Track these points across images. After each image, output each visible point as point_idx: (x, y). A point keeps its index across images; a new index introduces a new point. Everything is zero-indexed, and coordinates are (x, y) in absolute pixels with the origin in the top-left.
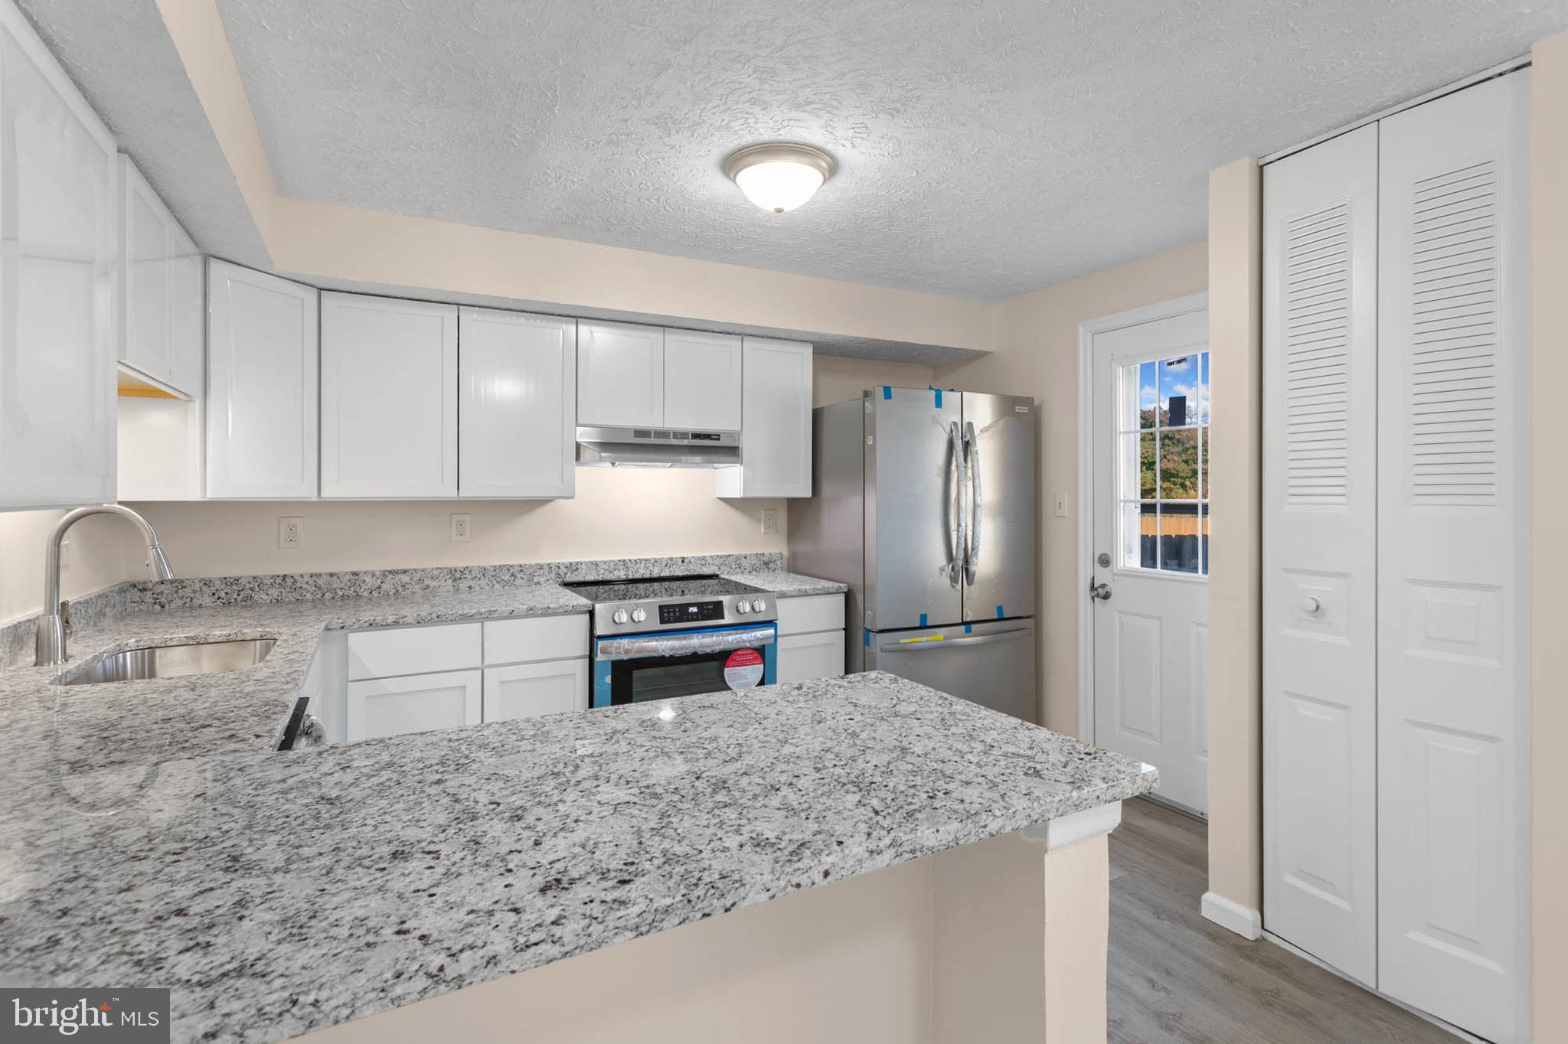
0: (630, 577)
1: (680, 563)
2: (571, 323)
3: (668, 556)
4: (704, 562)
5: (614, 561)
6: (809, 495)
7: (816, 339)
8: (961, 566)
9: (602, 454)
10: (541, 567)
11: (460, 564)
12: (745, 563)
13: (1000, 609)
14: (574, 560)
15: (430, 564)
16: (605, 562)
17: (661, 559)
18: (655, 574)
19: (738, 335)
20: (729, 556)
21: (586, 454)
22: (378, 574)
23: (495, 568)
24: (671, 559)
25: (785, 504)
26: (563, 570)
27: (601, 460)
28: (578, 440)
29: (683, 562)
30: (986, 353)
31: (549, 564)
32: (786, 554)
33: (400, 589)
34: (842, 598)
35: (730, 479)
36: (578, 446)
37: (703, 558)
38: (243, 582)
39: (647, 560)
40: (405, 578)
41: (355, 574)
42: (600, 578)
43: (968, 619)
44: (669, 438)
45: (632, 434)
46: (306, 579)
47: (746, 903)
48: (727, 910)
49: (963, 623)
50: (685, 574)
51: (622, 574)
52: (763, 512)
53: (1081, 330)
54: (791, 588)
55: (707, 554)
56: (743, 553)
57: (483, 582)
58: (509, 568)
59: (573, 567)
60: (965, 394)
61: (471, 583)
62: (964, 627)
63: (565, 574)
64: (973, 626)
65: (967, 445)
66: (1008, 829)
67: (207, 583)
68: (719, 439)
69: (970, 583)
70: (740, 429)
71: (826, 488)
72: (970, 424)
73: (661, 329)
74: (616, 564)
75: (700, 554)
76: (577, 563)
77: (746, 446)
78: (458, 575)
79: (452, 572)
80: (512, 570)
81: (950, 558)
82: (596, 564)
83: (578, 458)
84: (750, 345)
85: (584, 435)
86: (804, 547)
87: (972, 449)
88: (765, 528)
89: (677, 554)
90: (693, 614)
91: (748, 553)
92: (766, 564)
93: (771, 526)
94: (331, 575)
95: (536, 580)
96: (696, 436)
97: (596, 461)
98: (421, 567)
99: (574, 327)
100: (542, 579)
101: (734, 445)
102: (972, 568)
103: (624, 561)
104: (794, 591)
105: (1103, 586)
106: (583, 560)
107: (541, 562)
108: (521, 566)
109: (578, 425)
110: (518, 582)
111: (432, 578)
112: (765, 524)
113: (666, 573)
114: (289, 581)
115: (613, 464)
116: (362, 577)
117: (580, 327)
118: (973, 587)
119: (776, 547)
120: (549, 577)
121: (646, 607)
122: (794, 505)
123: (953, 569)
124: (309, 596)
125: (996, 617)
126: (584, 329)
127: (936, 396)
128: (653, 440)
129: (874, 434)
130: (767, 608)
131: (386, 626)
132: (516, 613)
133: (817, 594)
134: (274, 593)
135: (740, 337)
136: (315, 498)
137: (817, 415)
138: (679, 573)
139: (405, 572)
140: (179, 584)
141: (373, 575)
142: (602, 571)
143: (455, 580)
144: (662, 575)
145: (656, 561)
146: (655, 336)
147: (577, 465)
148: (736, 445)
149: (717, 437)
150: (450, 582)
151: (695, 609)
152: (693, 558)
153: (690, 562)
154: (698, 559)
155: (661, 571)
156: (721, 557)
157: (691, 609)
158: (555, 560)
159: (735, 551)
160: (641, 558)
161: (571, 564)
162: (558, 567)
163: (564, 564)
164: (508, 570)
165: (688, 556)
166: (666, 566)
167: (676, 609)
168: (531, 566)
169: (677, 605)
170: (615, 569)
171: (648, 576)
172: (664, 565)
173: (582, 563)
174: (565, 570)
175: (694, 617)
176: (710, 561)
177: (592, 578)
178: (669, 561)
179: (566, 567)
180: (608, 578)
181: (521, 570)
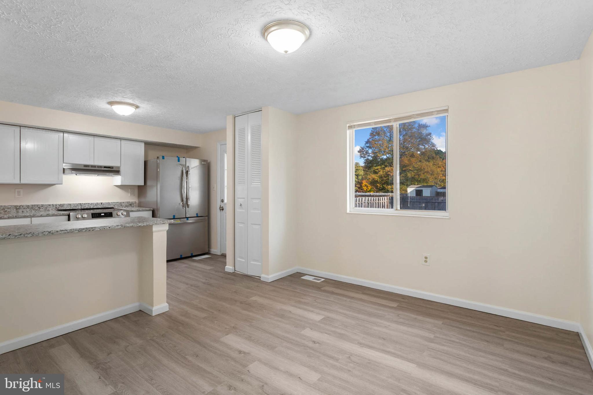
0: (83, 208)
1: (100, 204)
2: (62, 133)
3: (96, 202)
4: (109, 204)
5: (77, 204)
6: (143, 184)
7: (145, 141)
8: (185, 202)
9: (73, 172)
10: (50, 205)
11: (18, 204)
12: (123, 204)
13: (197, 214)
14: (62, 203)
15: (7, 204)
16: (73, 204)
17: (94, 203)
18: (92, 207)
19: (119, 139)
20: (118, 202)
21: (66, 172)
23: (32, 206)
24: (97, 203)
25: (137, 188)
27: (72, 173)
28: (64, 167)
29: (101, 204)
30: (199, 147)
31: (52, 204)
32: (137, 202)
34: (151, 212)
35: (117, 180)
36: (64, 169)
37: (109, 203)
39: (88, 203)
42: (72, 208)
43: (188, 216)
44: (96, 168)
45: (83, 166)
47: (95, 230)
48: (93, 230)
49: (186, 218)
50: (102, 207)
51: (80, 208)
52: (129, 190)
53: (218, 144)
54: (135, 209)
56: (123, 201)
58: (37, 205)
59: (60, 205)
60: (187, 158)
61: (24, 209)
62: (186, 219)
63: (59, 207)
64: (189, 218)
65: (187, 172)
66: (142, 225)
68: (113, 168)
69: (188, 207)
70: (120, 165)
71: (149, 183)
72: (188, 166)
73: (93, 136)
74: (77, 205)
75: (107, 202)
76: (63, 204)
77: (122, 170)
78: (18, 207)
79: (15, 207)
81: (182, 200)
82: (70, 205)
83: (64, 172)
84: (123, 142)
85: (65, 166)
86: (143, 200)
87: (189, 173)
88: (130, 194)
89: (99, 202)
90: (103, 215)
91: (124, 201)
92: (131, 205)
93: (132, 194)
95: (47, 209)
96: (105, 167)
97: (70, 173)
98: (3, 205)
99: (63, 134)
100: (50, 209)
101: (117, 170)
102: (189, 203)
103: (80, 204)
104: (136, 210)
105: (222, 207)
106: (65, 203)
107: (49, 204)
108: (42, 205)
109: (64, 163)
110: (41, 210)
111: (8, 208)
112: (130, 193)
113: (96, 207)
115: (76, 175)
117: (64, 134)
118: (189, 208)
119: (133, 199)
120: (52, 208)
121: (87, 214)
122: (139, 187)
123: (183, 204)
125: (196, 216)
126: (66, 135)
127: (178, 159)
128: (90, 168)
129: (159, 168)
130: (126, 214)
132: (43, 216)
133: (143, 211)
135: (120, 140)
137: (146, 163)
138: (100, 207)
142: (72, 207)
143: (17, 209)
144: (94, 208)
145: (92, 204)
146: (91, 139)
147: (64, 175)
148: (119, 170)
149: (112, 167)
150: (15, 209)
151: (103, 214)
152: (105, 203)
153: (104, 204)
154: (107, 203)
155: (94, 207)
156: (115, 202)
157: (102, 214)
158: (55, 203)
159: (119, 201)
160: (87, 203)
161: (61, 204)
162: (56, 205)
163: (58, 204)
164: (37, 206)
165: (103, 202)
166: (96, 205)
167: (97, 214)
168: (46, 205)
169: (97, 213)
170: (77, 206)
171: (89, 208)
172: (95, 205)
173: (65, 204)
174: (59, 206)
175: (103, 216)
176: (111, 204)
177: (69, 209)
178: (96, 204)
179: (59, 205)
180: (75, 209)
181: (42, 206)
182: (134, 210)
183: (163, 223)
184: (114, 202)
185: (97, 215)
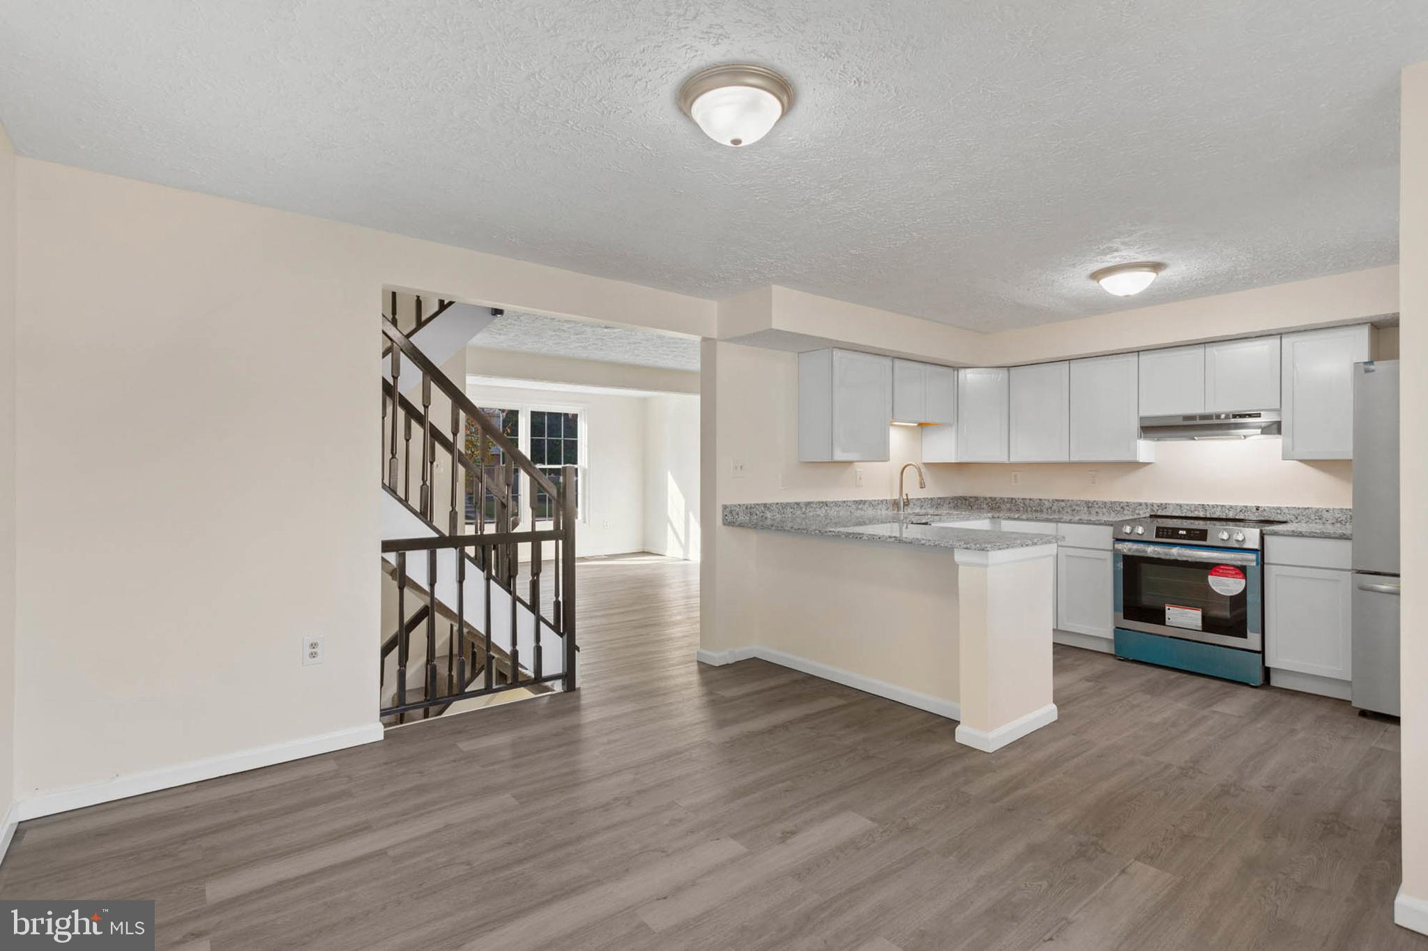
4: (1279, 512)
7: (1371, 321)
10: (1140, 504)
11: (1091, 499)
14: (1164, 502)
15: (1076, 498)
16: (1187, 505)
19: (1279, 334)
20: (1308, 508)
22: (1051, 501)
23: (1111, 503)
24: (1246, 507)
26: (1155, 508)
29: (1257, 509)
33: (1061, 510)
36: (1140, 429)
37: (1279, 508)
38: (997, 499)
39: (1223, 506)
40: (1063, 504)
41: (1040, 500)
42: (1184, 515)
44: (1212, 419)
45: (1181, 418)
46: (1020, 500)
55: (1283, 505)
57: (1105, 510)
61: (1097, 510)
67: (985, 499)
68: (1260, 417)
70: (1279, 407)
74: (1196, 507)
76: (1166, 504)
77: (1288, 421)
78: (1090, 505)
79: (1087, 503)
80: (1121, 505)
82: (1181, 506)
84: (1286, 339)
89: (1252, 504)
90: (1182, 535)
91: (1331, 507)
94: (1031, 499)
95: (1137, 511)
98: (1071, 499)
101: (1275, 420)
103: (1203, 505)
109: (1139, 416)
110: (1125, 512)
111: (1077, 505)
114: (1014, 501)
116: (1043, 501)
120: (1146, 511)
121: (1146, 527)
124: (1021, 509)
128: (1199, 422)
131: (1015, 519)
132: (1073, 521)
133: (1315, 537)
134: (1008, 505)
136: (1007, 462)
139: (1063, 501)
140: (977, 498)
141: (1048, 501)
142: (1185, 511)
143: (1088, 507)
145: (1231, 507)
149: (1257, 415)
150: (1086, 508)
151: (1184, 532)
152: (1268, 507)
153: (1264, 510)
154: (1273, 508)
155: (1236, 515)
156: (1299, 509)
157: (1181, 532)
158: (1150, 501)
159: (1315, 505)
160: (1218, 504)
161: (1162, 504)
162: (1153, 506)
163: (1156, 504)
164: (1120, 504)
165: (1263, 505)
166: (1241, 511)
167: (1170, 531)
168: (1134, 503)
169: (1170, 528)
170: (1195, 510)
171: (1224, 517)
172: (1238, 511)
173: (1169, 504)
174: (1157, 508)
175: (1183, 537)
176: (1286, 511)
177: (1177, 515)
178: (1244, 509)
179: (1158, 506)
180: (1190, 515)
181: (1128, 504)
182: (1281, 533)
183: (965, 546)
184: (1294, 508)
185: (1170, 533)
